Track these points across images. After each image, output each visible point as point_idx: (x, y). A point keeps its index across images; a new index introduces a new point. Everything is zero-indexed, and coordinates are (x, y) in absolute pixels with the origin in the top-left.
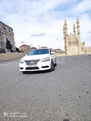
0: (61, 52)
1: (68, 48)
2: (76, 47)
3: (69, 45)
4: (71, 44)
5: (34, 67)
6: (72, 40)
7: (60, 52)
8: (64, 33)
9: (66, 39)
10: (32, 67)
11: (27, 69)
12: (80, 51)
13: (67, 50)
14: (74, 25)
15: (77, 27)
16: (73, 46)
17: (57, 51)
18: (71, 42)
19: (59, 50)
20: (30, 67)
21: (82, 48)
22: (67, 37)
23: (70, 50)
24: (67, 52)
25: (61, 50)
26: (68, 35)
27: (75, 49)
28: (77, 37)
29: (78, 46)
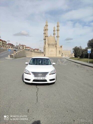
0: (40, 52)
1: (47, 49)
2: (54, 49)
3: (48, 46)
4: (50, 45)
5: (43, 79)
6: (51, 42)
7: (38, 52)
8: (44, 34)
9: (45, 39)
10: (40, 79)
11: (34, 81)
12: (57, 53)
13: (46, 51)
14: (54, 28)
15: (57, 30)
16: (52, 48)
17: (36, 51)
18: (50, 44)
19: (38, 50)
20: (39, 79)
21: (59, 51)
22: (47, 38)
23: (48, 51)
24: (46, 53)
25: (40, 50)
26: (48, 37)
27: (53, 51)
28: (56, 40)
29: (56, 48)
